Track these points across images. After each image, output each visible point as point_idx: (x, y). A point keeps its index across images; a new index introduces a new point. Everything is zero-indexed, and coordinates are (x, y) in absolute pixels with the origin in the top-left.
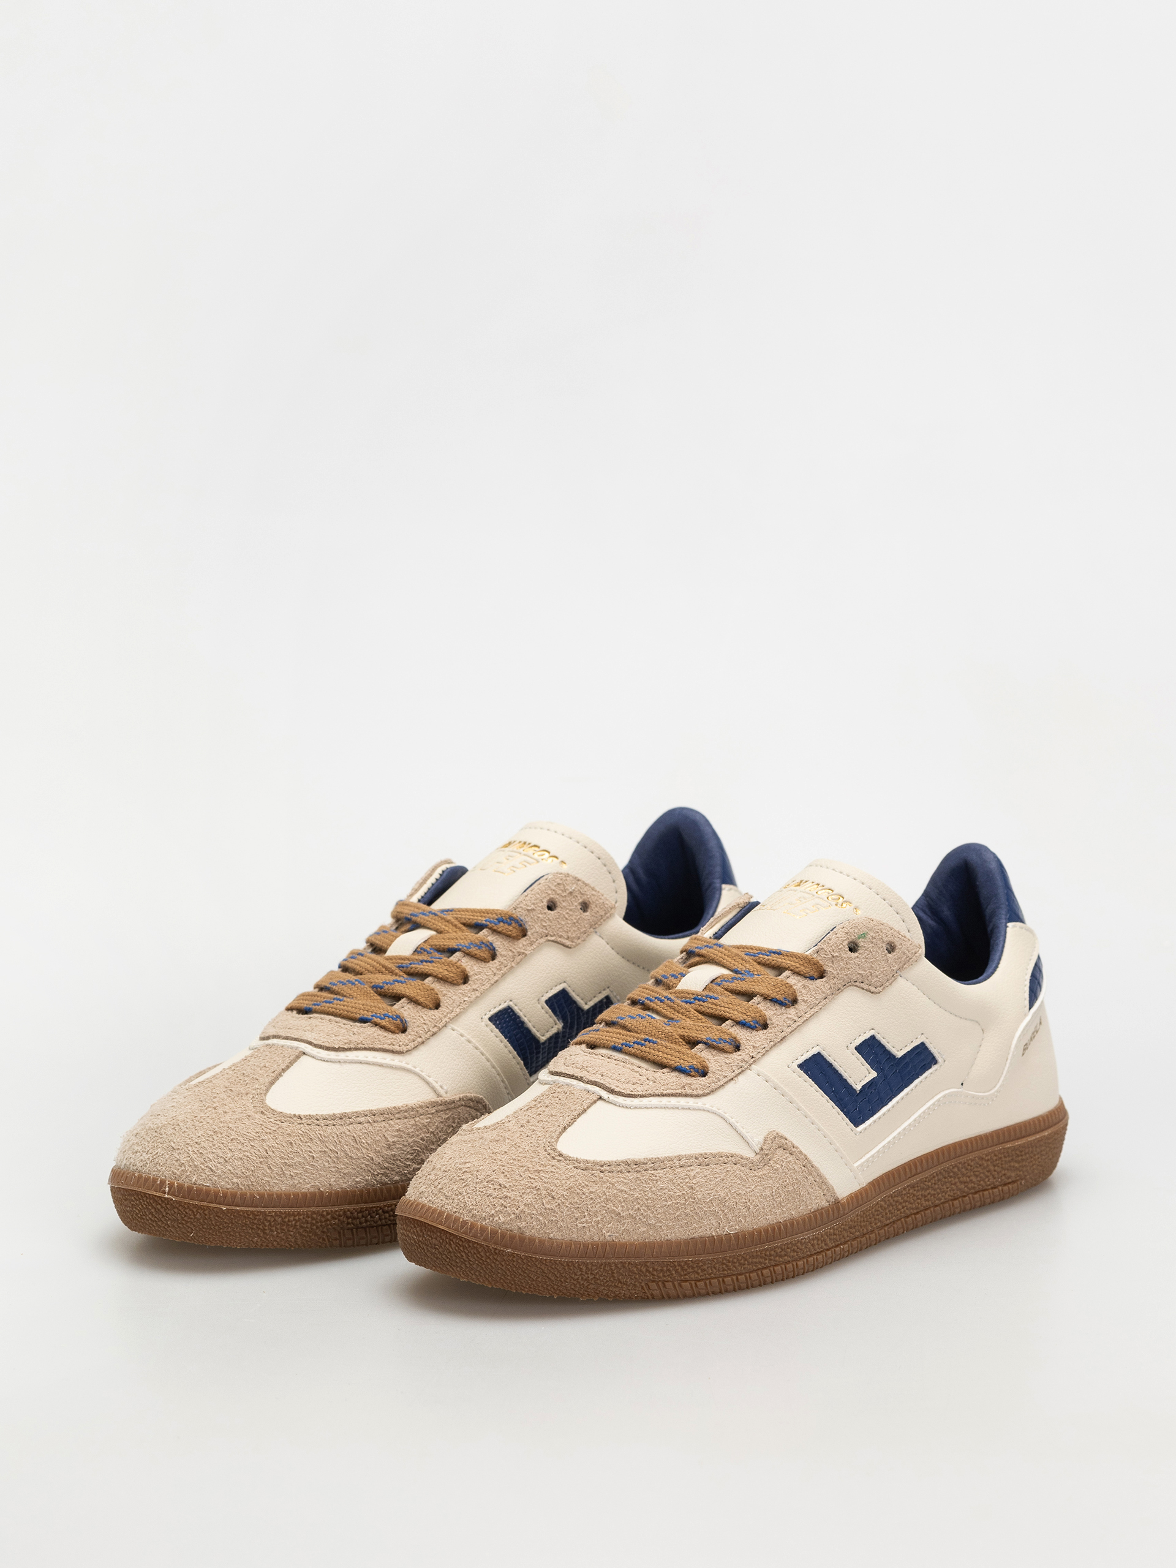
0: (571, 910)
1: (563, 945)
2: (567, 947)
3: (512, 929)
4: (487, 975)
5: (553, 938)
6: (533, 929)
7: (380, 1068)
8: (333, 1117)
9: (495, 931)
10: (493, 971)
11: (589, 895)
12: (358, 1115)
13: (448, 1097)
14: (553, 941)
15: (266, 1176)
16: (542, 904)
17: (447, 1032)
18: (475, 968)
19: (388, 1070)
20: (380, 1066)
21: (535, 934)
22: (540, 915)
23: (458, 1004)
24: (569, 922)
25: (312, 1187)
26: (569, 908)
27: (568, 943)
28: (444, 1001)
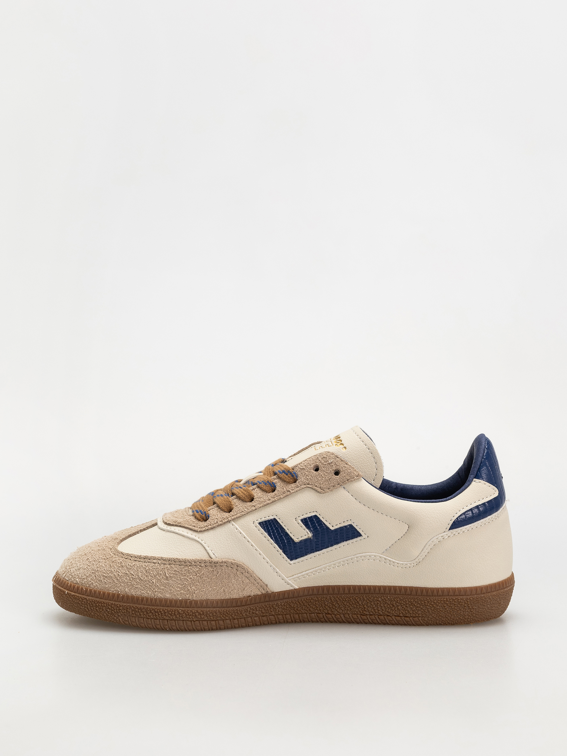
0: (327, 473)
1: (316, 491)
2: (318, 492)
3: (287, 478)
4: (264, 500)
5: (311, 486)
6: (301, 479)
7: (183, 537)
8: (140, 557)
9: (279, 478)
10: (268, 498)
11: (341, 466)
12: (155, 558)
13: (214, 559)
14: (311, 488)
15: (92, 580)
16: (310, 467)
17: (229, 525)
18: (260, 494)
19: (186, 539)
20: (183, 536)
21: (301, 482)
22: (307, 473)
23: (241, 512)
24: (324, 479)
25: (116, 590)
26: (326, 473)
27: (319, 490)
28: (235, 509)
